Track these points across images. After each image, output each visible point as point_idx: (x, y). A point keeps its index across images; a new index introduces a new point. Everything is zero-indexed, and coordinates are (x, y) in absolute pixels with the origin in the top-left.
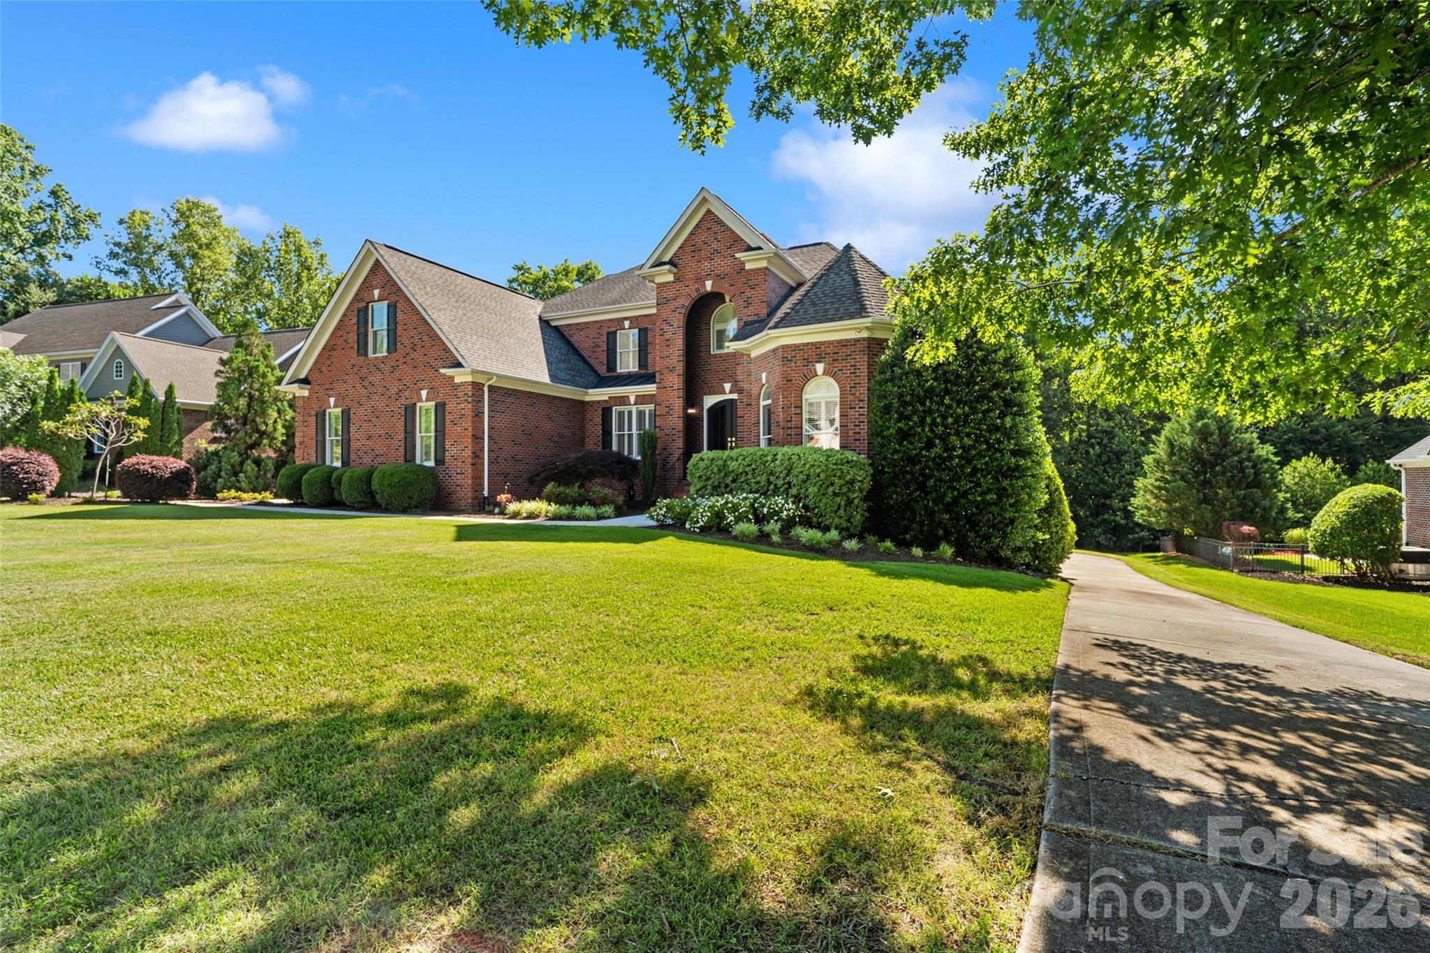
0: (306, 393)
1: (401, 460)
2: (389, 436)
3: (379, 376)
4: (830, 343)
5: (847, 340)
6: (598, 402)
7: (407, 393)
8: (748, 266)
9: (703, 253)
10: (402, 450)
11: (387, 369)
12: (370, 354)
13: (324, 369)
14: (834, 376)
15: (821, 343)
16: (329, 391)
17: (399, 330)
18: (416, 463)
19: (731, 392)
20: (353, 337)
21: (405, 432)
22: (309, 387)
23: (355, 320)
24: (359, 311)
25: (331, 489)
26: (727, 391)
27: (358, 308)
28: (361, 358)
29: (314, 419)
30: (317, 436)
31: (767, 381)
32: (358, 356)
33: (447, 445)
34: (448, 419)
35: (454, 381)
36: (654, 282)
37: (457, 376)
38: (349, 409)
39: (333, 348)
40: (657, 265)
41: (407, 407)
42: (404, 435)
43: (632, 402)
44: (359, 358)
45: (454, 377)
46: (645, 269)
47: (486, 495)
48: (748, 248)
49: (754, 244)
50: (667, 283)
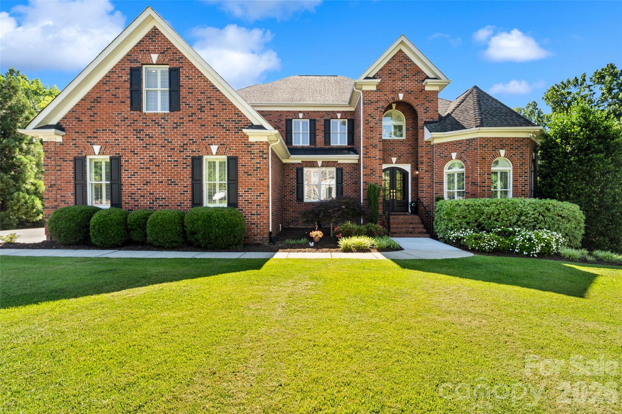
0: (59, 139)
1: (188, 203)
2: (171, 182)
3: (158, 130)
4: (508, 139)
5: (518, 138)
6: (293, 164)
7: (194, 147)
8: (427, 88)
9: (396, 76)
10: (189, 195)
11: (169, 125)
12: (144, 110)
13: (85, 119)
14: (510, 158)
15: (503, 138)
16: (91, 139)
17: (183, 92)
18: (204, 206)
19: (396, 163)
20: (125, 92)
21: (193, 180)
22: (64, 133)
23: (127, 77)
24: (132, 70)
25: (128, 231)
26: (394, 162)
27: (131, 68)
28: (135, 113)
29: (72, 163)
30: (75, 180)
31: (458, 158)
32: (131, 110)
33: (241, 191)
34: (241, 170)
35: (248, 140)
36: (361, 89)
37: (254, 136)
38: (121, 156)
39: (97, 100)
40: (367, 78)
41: (193, 159)
42: (192, 182)
43: (320, 166)
44: (132, 112)
45: (248, 137)
46: (361, 79)
47: (271, 231)
48: (428, 78)
49: (431, 76)
50: (371, 91)
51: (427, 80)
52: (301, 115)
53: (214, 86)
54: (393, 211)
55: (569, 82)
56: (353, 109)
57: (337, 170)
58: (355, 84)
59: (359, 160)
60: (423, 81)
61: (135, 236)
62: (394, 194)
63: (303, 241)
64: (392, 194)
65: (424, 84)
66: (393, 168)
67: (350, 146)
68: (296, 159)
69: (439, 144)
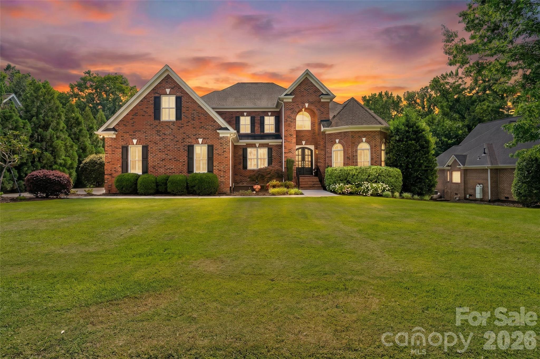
0: (114, 136)
1: (186, 171)
2: (176, 159)
3: (169, 131)
4: (368, 131)
5: (373, 131)
6: (241, 146)
7: (189, 140)
8: (322, 100)
10: (186, 166)
11: (175, 128)
12: (162, 119)
14: (368, 143)
15: (365, 131)
16: (132, 136)
17: (184, 110)
18: (194, 173)
19: (305, 145)
20: (151, 110)
21: (188, 158)
22: (117, 133)
23: (152, 102)
24: (155, 98)
25: (157, 186)
26: (304, 144)
27: (155, 97)
28: (157, 121)
29: (121, 150)
30: (122, 159)
31: (339, 142)
32: (154, 120)
33: (215, 164)
34: (215, 152)
35: (219, 136)
36: (283, 101)
37: (222, 134)
38: (148, 145)
39: (136, 114)
40: (286, 95)
41: (189, 146)
42: (188, 159)
43: (257, 146)
44: (155, 121)
45: (219, 134)
46: (282, 96)
47: (231, 186)
48: (323, 94)
49: (324, 93)
50: (289, 102)
51: (322, 96)
52: (245, 114)
53: (200, 106)
54: (303, 175)
55: (447, 74)
56: (278, 110)
57: (269, 149)
58: (279, 99)
59: (282, 143)
60: (320, 96)
61: (161, 189)
62: (304, 164)
63: (250, 191)
64: (302, 164)
65: (320, 97)
66: (303, 147)
67: (277, 133)
68: (243, 142)
69: (329, 134)
